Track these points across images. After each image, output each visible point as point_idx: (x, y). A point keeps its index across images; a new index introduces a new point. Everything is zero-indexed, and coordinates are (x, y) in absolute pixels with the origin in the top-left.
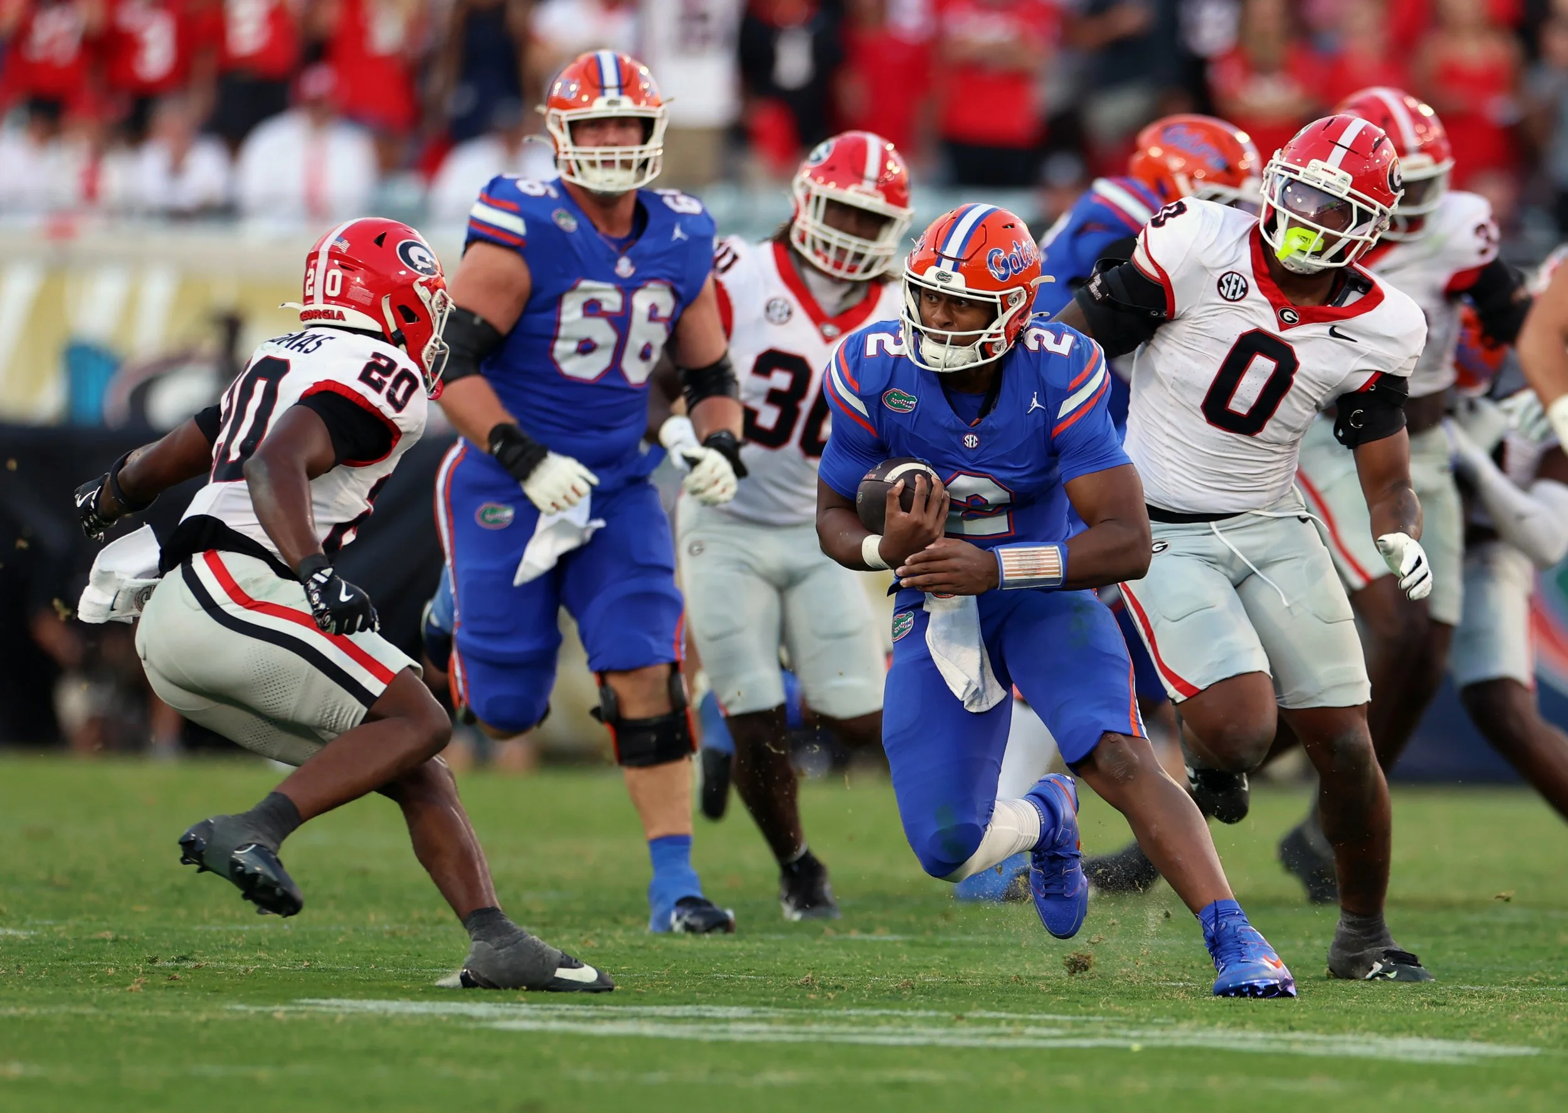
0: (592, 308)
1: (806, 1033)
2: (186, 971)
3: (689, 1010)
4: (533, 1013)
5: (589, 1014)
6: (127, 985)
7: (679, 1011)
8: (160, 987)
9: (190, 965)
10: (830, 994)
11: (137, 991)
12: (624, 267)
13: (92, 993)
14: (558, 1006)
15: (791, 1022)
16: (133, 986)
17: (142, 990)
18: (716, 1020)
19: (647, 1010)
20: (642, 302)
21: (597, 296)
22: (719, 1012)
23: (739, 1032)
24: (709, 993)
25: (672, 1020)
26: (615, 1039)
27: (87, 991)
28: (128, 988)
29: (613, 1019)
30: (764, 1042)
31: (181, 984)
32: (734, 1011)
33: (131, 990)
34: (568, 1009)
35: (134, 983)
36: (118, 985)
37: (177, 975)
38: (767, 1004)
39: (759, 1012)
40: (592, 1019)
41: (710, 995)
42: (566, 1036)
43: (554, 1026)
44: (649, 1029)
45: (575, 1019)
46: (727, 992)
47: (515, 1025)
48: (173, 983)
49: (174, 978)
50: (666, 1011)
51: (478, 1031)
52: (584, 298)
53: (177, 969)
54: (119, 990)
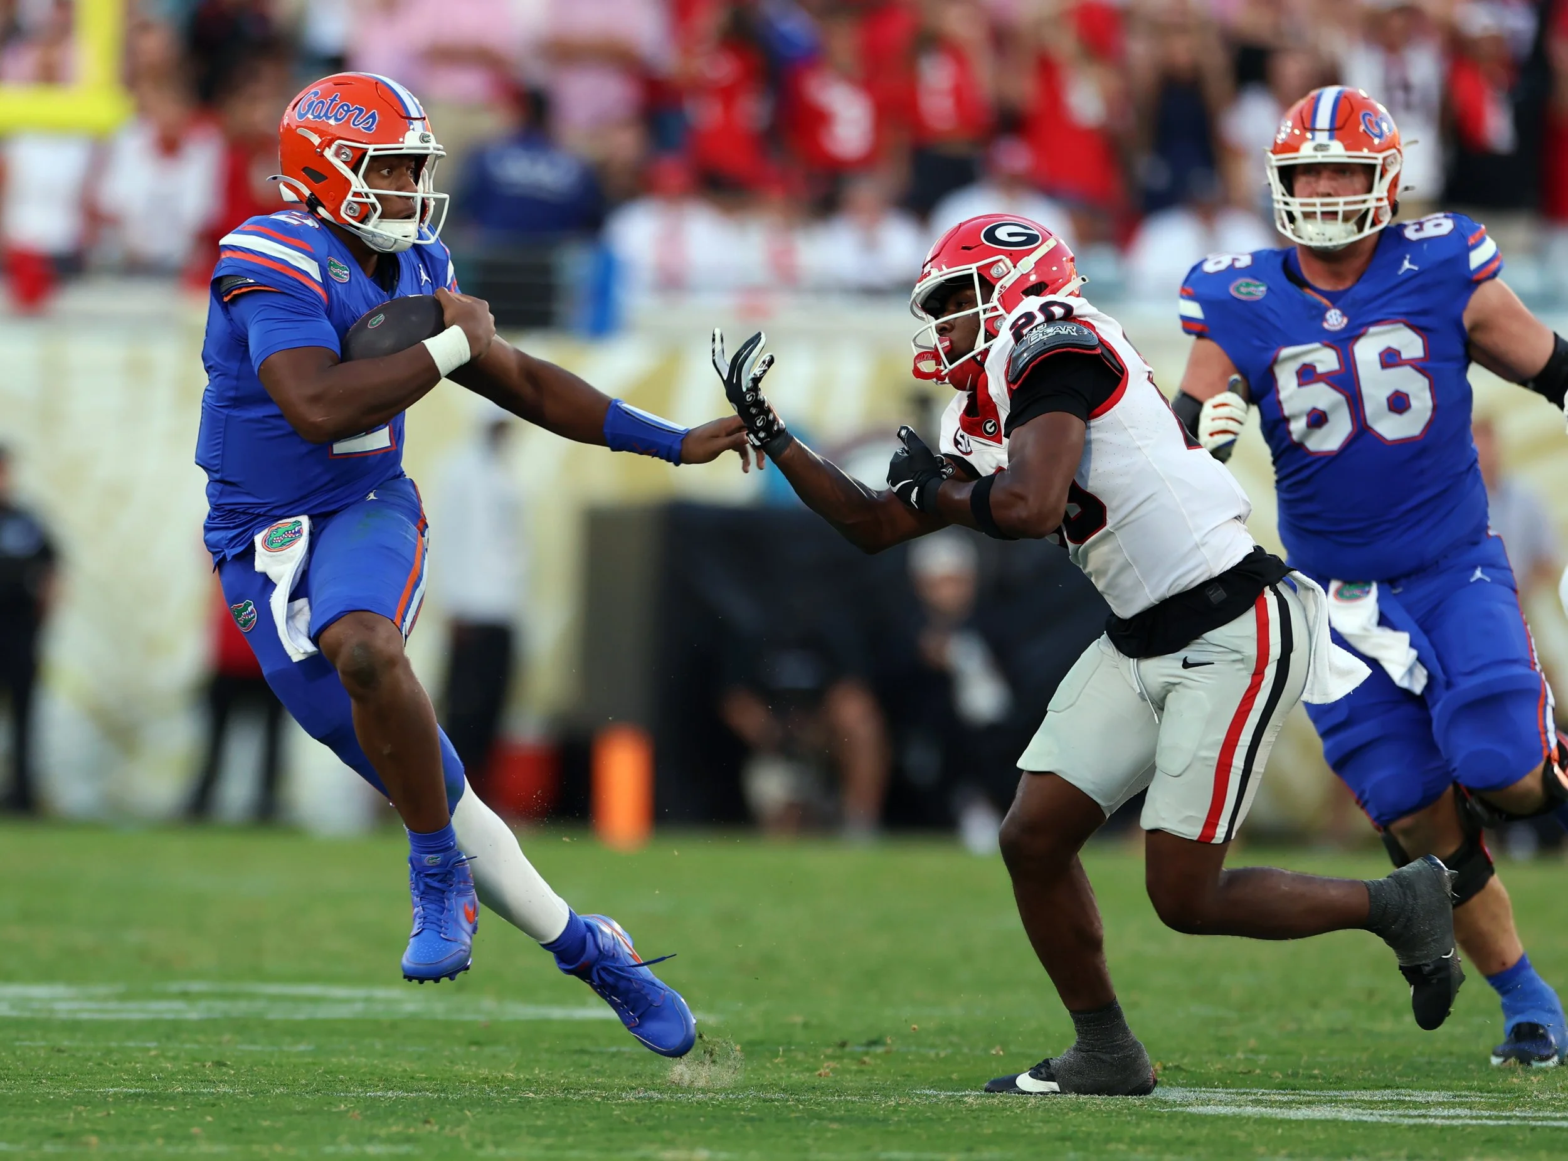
0: (1307, 375)
1: (1509, 1118)
2: (877, 1056)
3: (1388, 1094)
4: (1229, 1098)
5: (1285, 1099)
6: (817, 1070)
7: (1378, 1095)
8: (849, 1072)
9: (880, 1050)
10: (1533, 1078)
11: (826, 1075)
12: (1335, 320)
13: (781, 1078)
14: (1255, 1091)
15: (1494, 1106)
16: (822, 1071)
17: (831, 1074)
18: (1416, 1105)
19: (1345, 1095)
20: (1367, 351)
21: (1307, 359)
22: (1419, 1097)
23: (1439, 1117)
24: (1409, 1077)
25: (1371, 1104)
26: (1313, 1123)
27: (776, 1076)
28: (817, 1073)
29: (1309, 1103)
30: (1465, 1127)
31: (871, 1069)
32: (1434, 1096)
33: (820, 1075)
34: (1263, 1094)
35: (823, 1067)
36: (808, 1070)
37: (866, 1059)
38: (1470, 1088)
39: (1460, 1096)
40: (1288, 1104)
41: (1410, 1079)
42: (1260, 1121)
43: (1250, 1110)
44: (1346, 1114)
45: (1272, 1104)
46: (1428, 1076)
47: (1209, 1110)
48: (864, 1067)
49: (864, 1063)
50: (1366, 1095)
51: (1172, 1117)
52: (1295, 365)
53: (867, 1054)
54: (808, 1074)
